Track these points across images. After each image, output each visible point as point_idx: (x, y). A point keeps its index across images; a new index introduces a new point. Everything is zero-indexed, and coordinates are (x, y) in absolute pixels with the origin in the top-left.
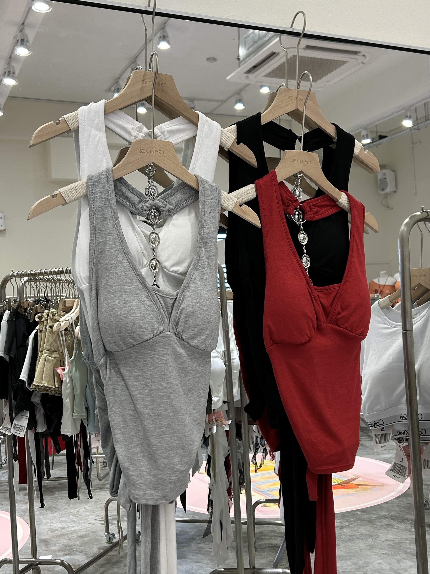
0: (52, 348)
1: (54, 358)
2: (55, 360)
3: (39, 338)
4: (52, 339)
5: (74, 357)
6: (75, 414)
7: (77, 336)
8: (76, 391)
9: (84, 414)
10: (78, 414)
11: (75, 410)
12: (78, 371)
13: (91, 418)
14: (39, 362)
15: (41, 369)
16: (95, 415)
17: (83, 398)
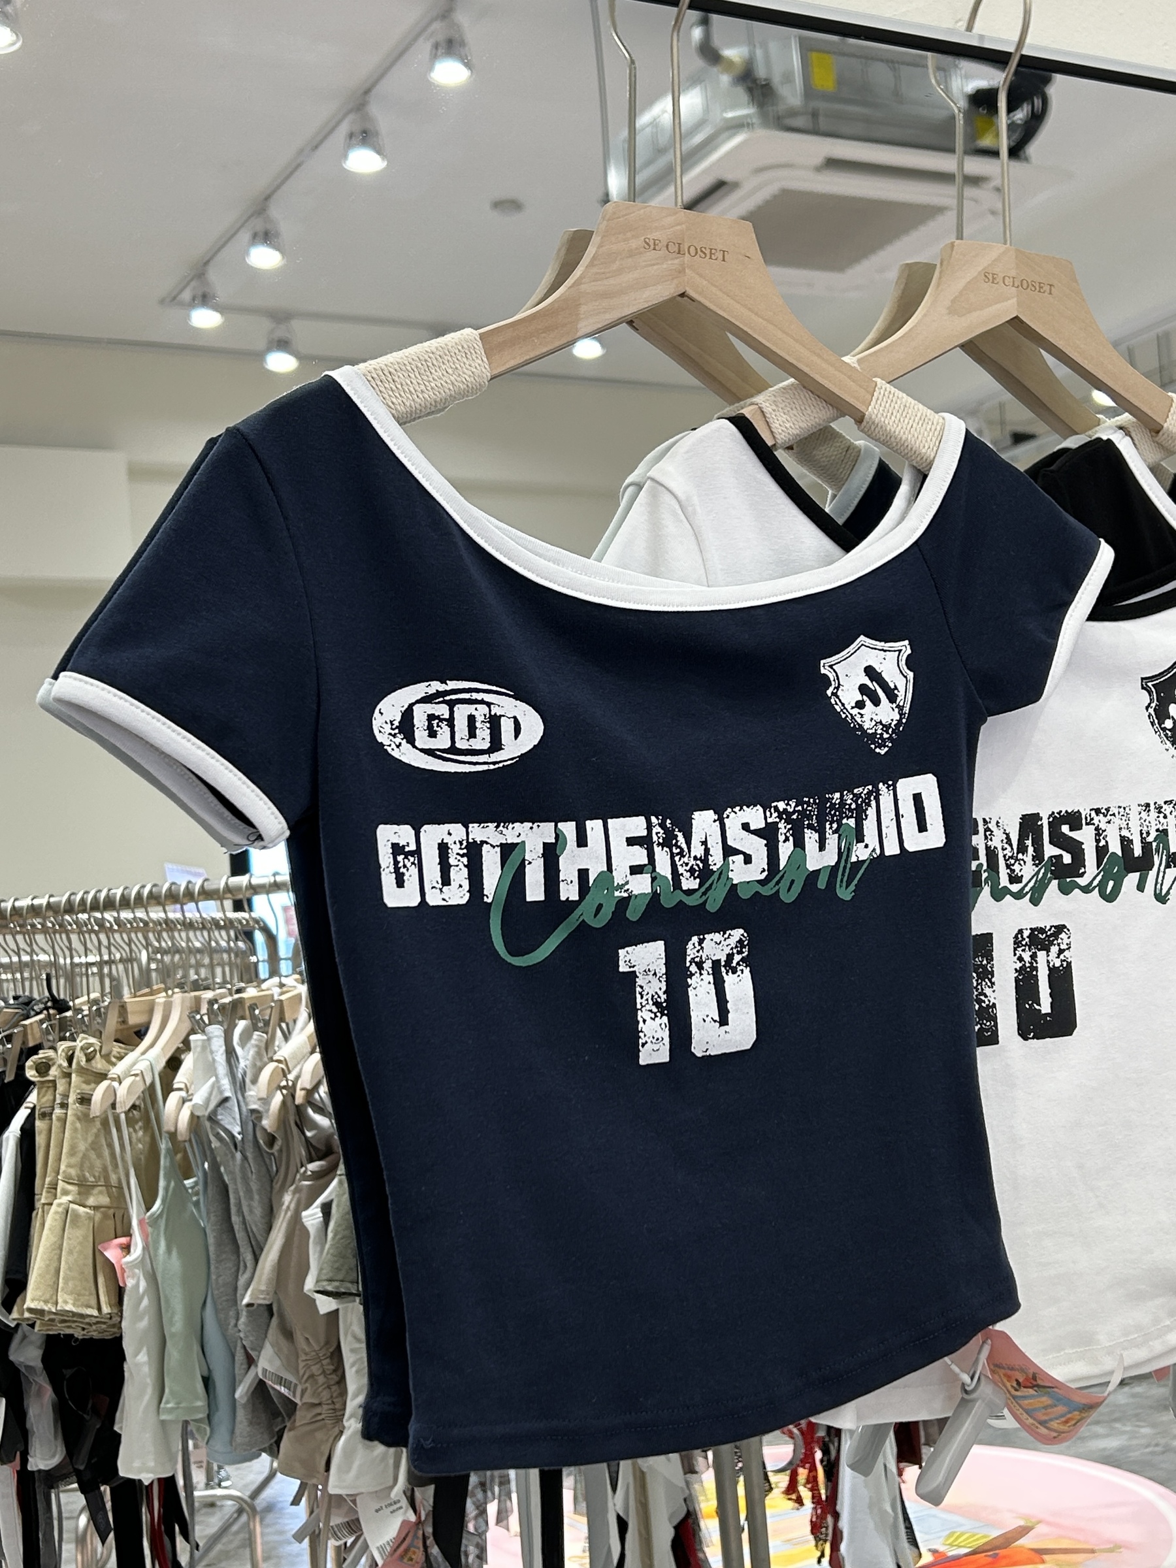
0: (87, 1174)
1: (95, 1208)
5: (164, 1201)
6: (169, 1406)
7: (173, 1129)
8: (172, 1324)
9: (199, 1403)
10: (178, 1403)
11: (167, 1390)
12: (174, 1253)
13: (222, 1414)
14: (43, 1225)
15: (54, 1250)
16: (237, 1404)
17: (196, 1348)
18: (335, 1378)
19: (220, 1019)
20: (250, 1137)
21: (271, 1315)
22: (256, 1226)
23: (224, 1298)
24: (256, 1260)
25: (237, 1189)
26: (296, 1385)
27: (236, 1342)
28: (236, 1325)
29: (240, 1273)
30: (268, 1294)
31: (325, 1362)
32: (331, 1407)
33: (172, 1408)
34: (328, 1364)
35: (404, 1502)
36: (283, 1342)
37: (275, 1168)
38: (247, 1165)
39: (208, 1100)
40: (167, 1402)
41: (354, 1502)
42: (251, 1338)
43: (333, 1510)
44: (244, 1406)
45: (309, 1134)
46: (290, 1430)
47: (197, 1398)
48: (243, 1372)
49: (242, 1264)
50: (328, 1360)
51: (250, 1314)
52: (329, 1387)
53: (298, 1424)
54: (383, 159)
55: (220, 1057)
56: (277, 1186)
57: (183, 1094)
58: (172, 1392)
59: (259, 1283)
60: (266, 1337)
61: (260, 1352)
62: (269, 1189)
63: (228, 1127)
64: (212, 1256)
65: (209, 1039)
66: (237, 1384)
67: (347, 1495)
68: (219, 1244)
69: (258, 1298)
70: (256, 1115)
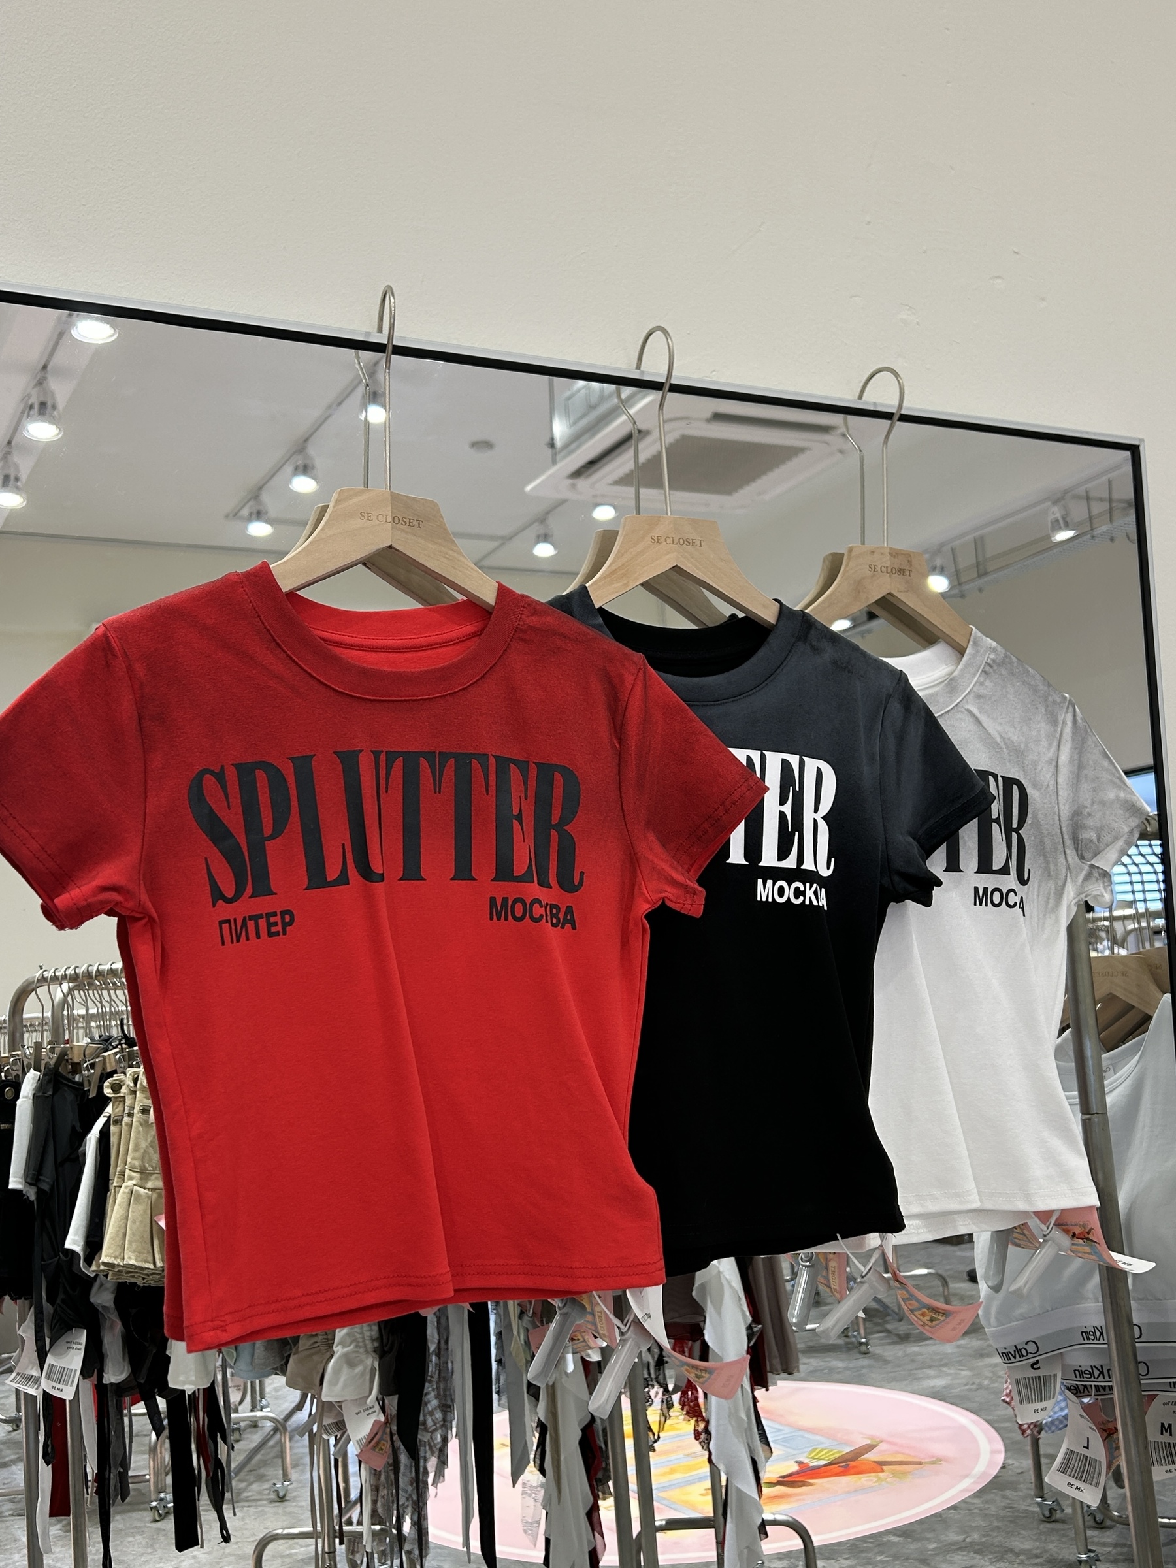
0: (147, 1165)
1: (152, 1190)
2: (155, 1196)
3: (114, 1140)
4: (146, 1140)
14: (115, 1201)
15: (122, 1220)
32: (326, 1338)
35: (377, 1407)
41: (339, 1407)
43: (325, 1413)
46: (294, 1355)
53: (300, 1350)
67: (335, 1402)
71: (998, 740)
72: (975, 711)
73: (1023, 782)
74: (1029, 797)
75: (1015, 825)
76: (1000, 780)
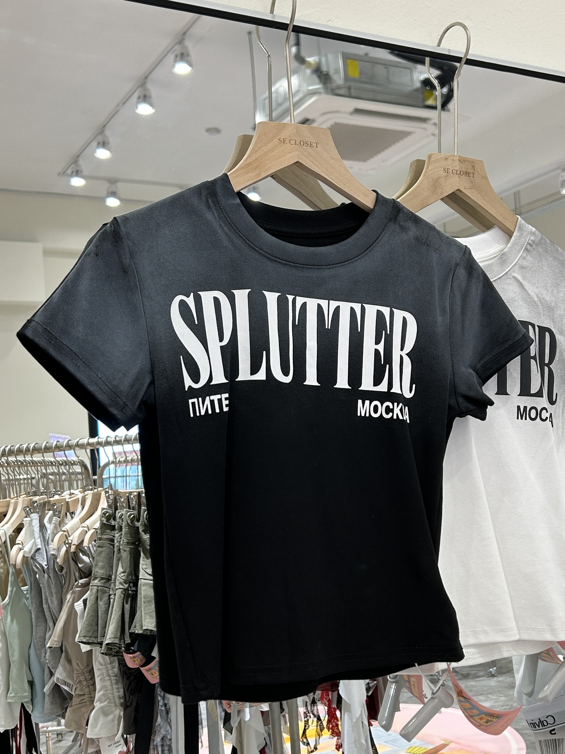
5: (10, 598)
6: (12, 695)
7: (14, 563)
8: (13, 655)
9: (26, 694)
10: (16, 694)
11: (11, 688)
12: (15, 622)
13: (38, 699)
16: (45, 694)
17: (25, 668)
18: (91, 682)
19: (37, 511)
20: (52, 567)
21: (62, 652)
22: (55, 609)
23: (39, 644)
24: (55, 624)
25: (45, 592)
26: (73, 685)
27: (45, 665)
28: (45, 657)
29: (47, 631)
30: (58, 642)
31: (86, 675)
32: (90, 696)
33: (13, 696)
34: (88, 676)
35: (122, 742)
36: (67, 665)
37: (64, 582)
38: (50, 580)
39: (31, 549)
40: (11, 693)
41: (98, 741)
42: (52, 663)
43: (89, 745)
44: (49, 695)
45: (80, 566)
46: (70, 707)
47: (25, 692)
48: (48, 679)
49: (48, 627)
50: (88, 674)
51: (51, 652)
52: (88, 686)
53: (73, 704)
54: (153, 108)
55: (37, 529)
56: (64, 591)
57: (20, 546)
58: (13, 689)
59: (54, 637)
60: (59, 662)
61: (56, 670)
62: (61, 592)
63: (41, 562)
64: (34, 624)
65: (32, 520)
66: (45, 684)
67: (95, 738)
68: (37, 618)
69: (54, 644)
70: (55, 557)
71: (536, 299)
72: (520, 278)
73: (553, 330)
74: (557, 341)
75: (547, 361)
76: (537, 328)
